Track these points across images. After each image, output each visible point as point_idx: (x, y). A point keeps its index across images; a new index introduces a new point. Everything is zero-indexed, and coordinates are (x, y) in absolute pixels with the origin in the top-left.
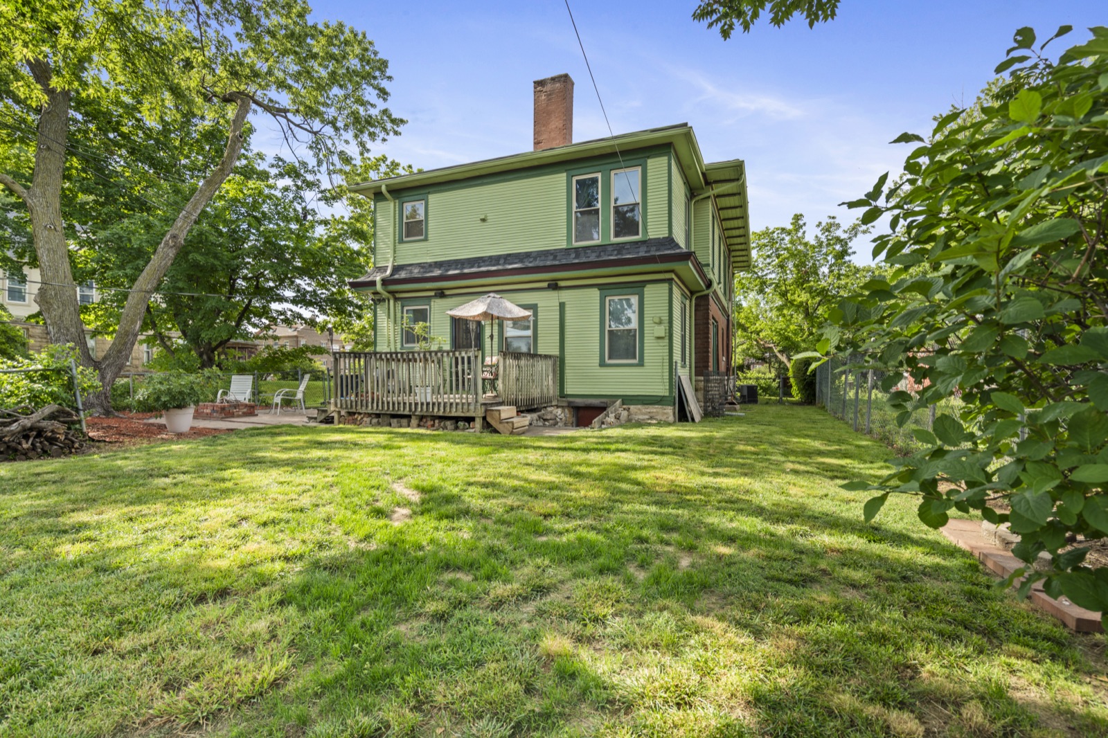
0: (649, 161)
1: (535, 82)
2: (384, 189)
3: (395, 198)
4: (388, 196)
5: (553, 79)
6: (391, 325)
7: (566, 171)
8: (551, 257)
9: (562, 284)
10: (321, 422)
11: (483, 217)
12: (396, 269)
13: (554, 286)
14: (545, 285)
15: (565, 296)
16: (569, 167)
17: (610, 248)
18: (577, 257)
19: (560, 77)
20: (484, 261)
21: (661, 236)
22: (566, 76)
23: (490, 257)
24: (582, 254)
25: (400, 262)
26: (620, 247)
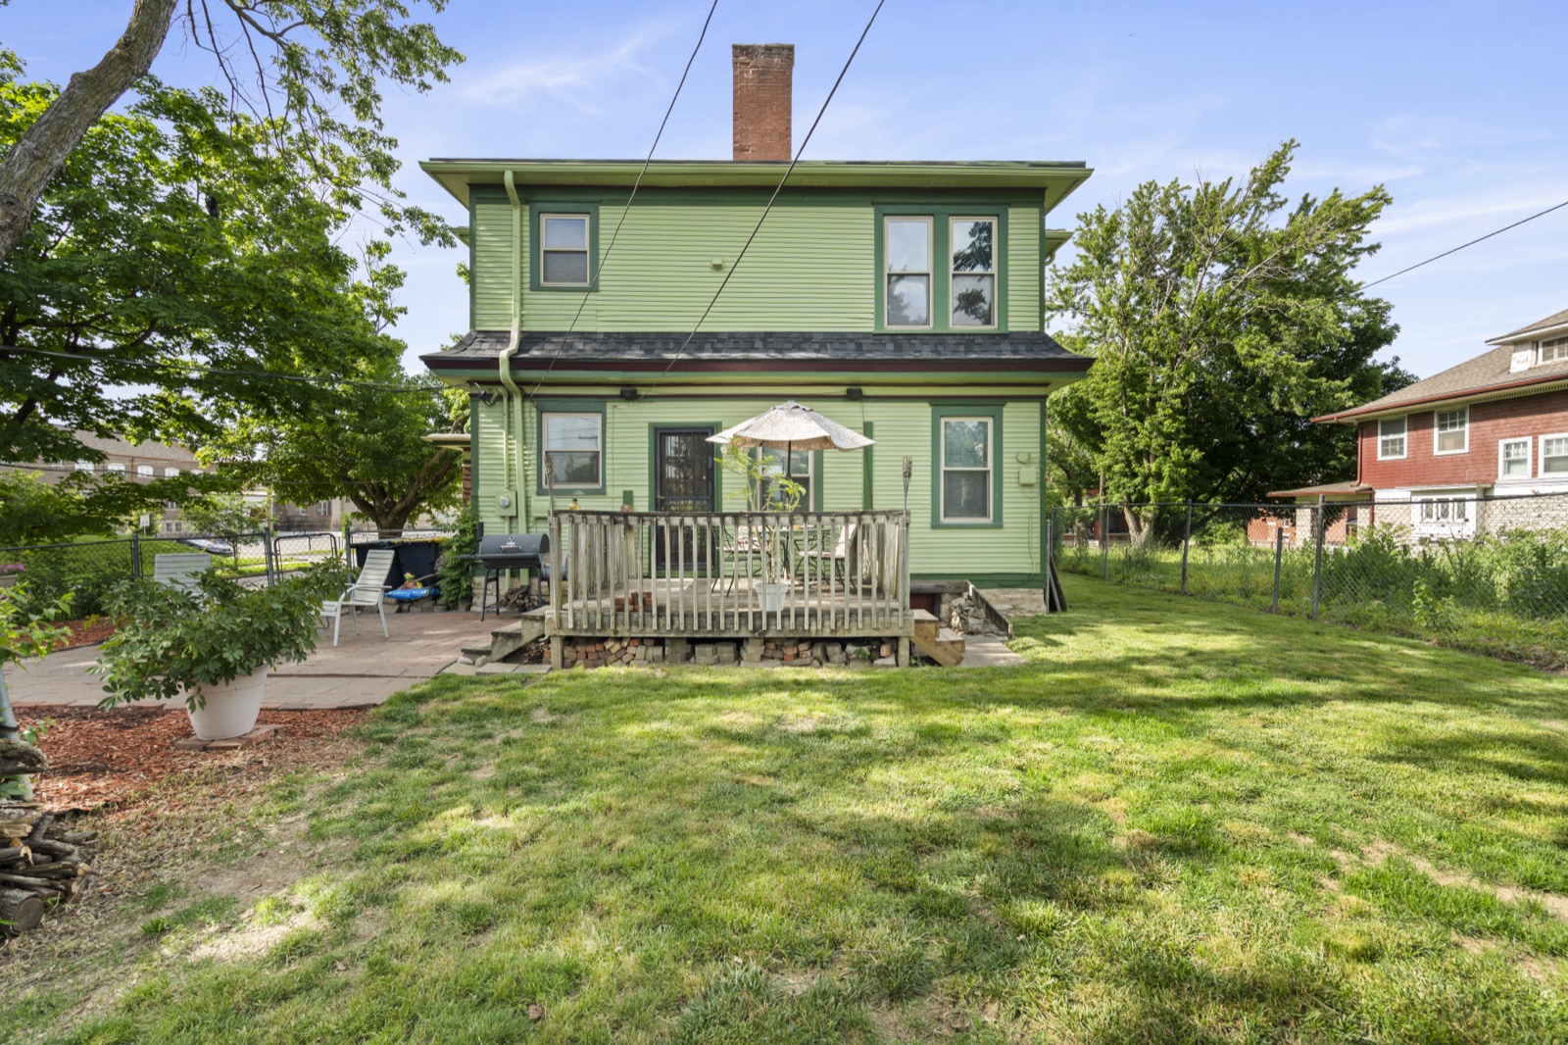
0: (1011, 210)
1: (735, 47)
2: (508, 178)
3: (524, 201)
4: (513, 194)
5: (768, 49)
6: (517, 445)
7: (873, 204)
8: (852, 346)
9: (867, 391)
10: (506, 659)
11: (717, 261)
12: (529, 339)
13: (854, 395)
14: (841, 391)
15: (873, 411)
16: (876, 200)
17: (950, 341)
18: (898, 348)
19: (782, 48)
20: (722, 341)
21: (1030, 330)
22: (791, 49)
23: (732, 335)
24: (906, 346)
25: (534, 326)
26: (968, 340)
